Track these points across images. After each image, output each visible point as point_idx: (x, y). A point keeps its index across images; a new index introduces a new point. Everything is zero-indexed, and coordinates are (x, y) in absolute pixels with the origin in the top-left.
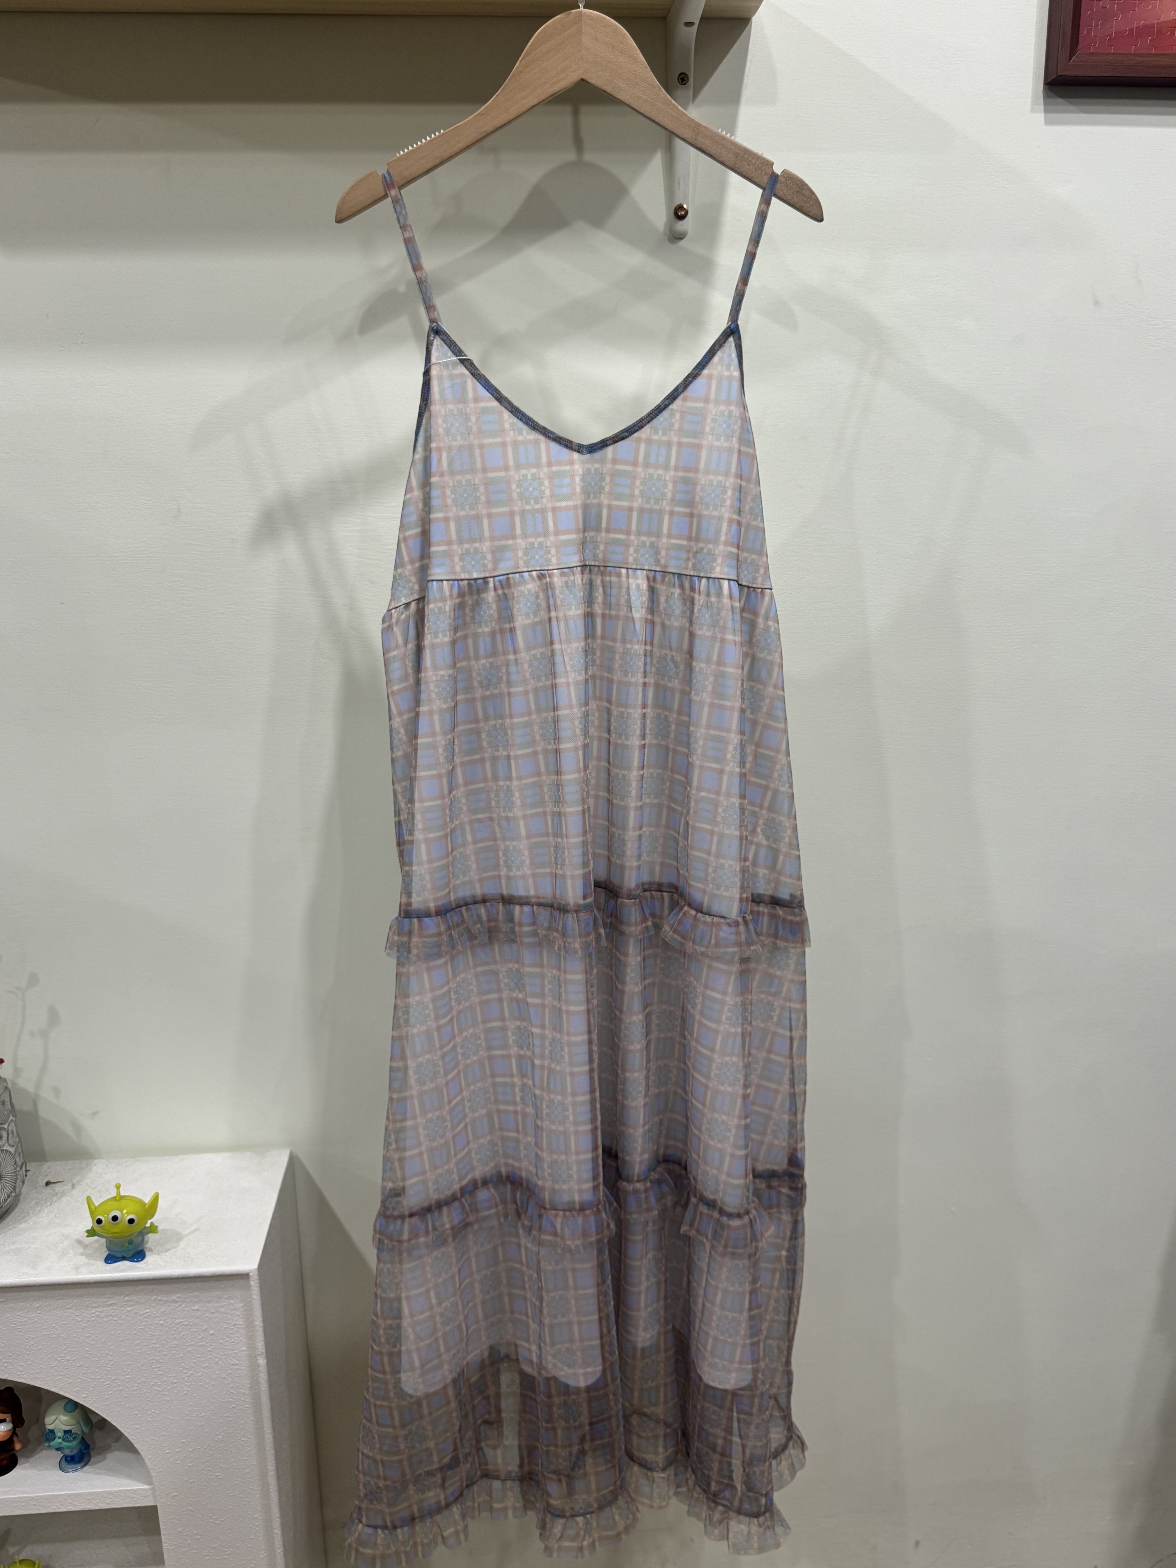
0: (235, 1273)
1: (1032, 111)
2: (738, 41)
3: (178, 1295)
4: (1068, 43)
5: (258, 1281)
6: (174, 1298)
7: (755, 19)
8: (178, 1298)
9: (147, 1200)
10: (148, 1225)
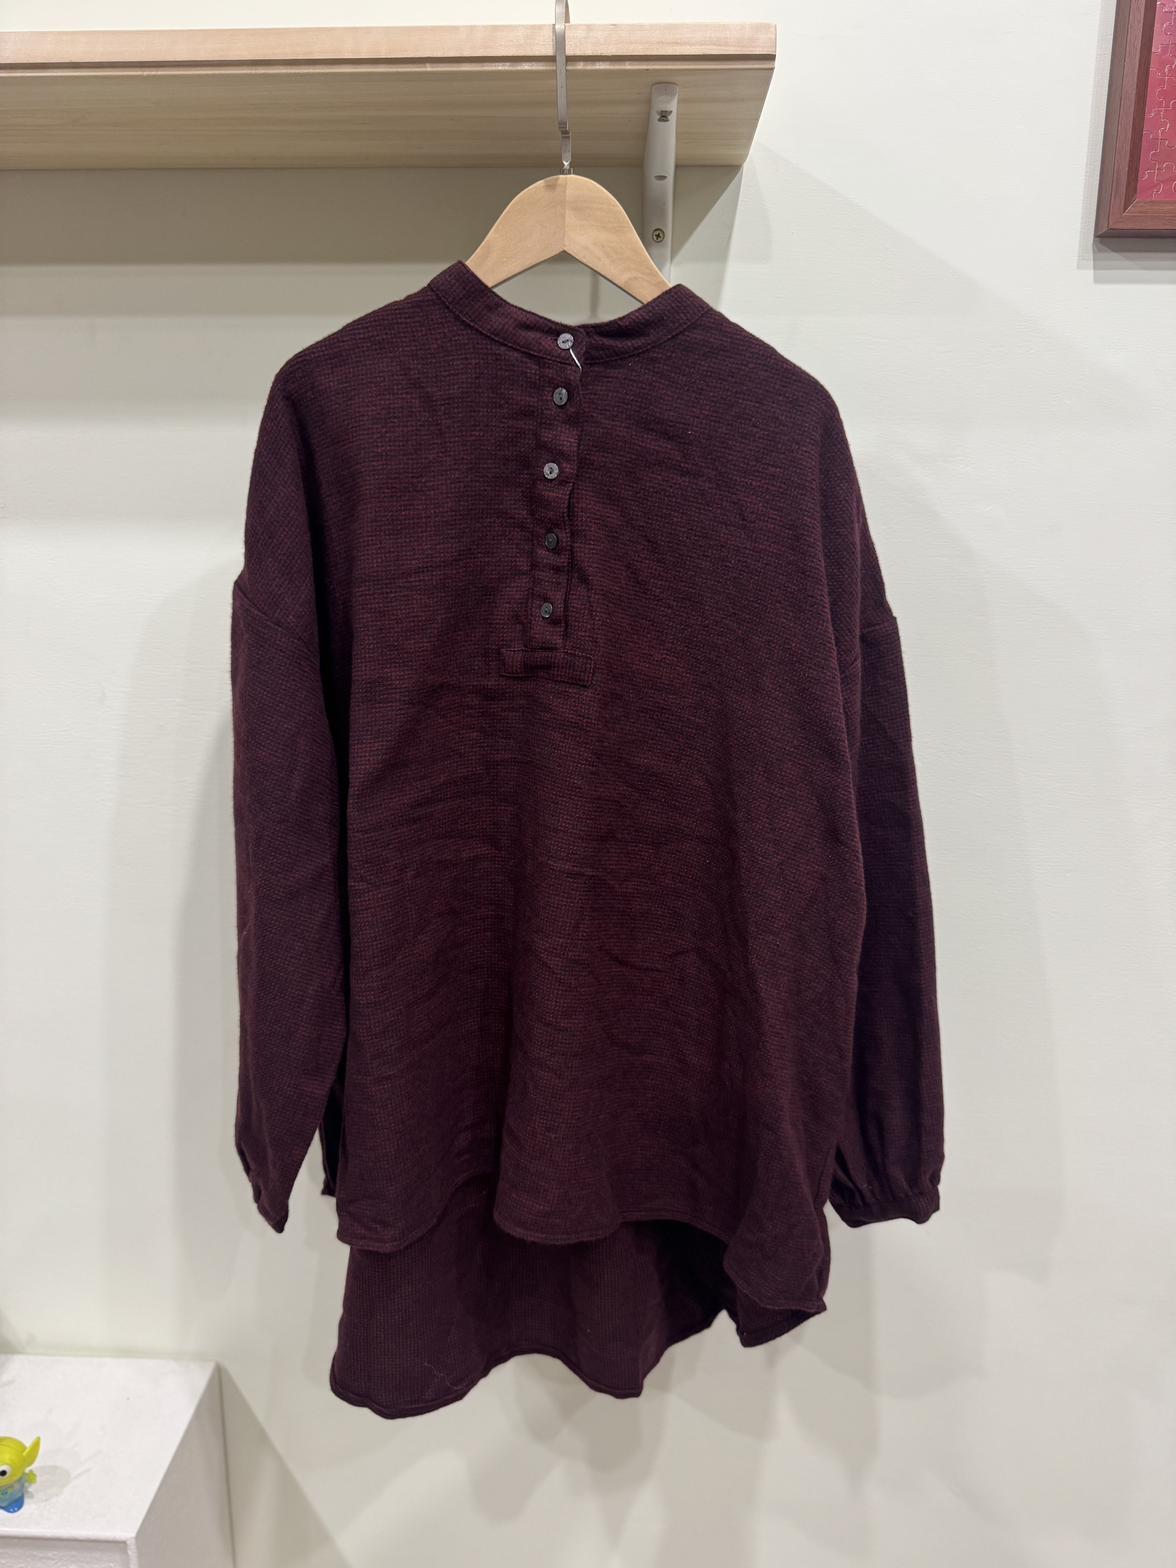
0: (111, 1539)
1: (1079, 267)
2: (726, 191)
3: (55, 1553)
4: (1123, 189)
5: (135, 1551)
6: (49, 1554)
7: (746, 166)
8: (55, 1555)
9: (28, 1444)
10: (27, 1470)
